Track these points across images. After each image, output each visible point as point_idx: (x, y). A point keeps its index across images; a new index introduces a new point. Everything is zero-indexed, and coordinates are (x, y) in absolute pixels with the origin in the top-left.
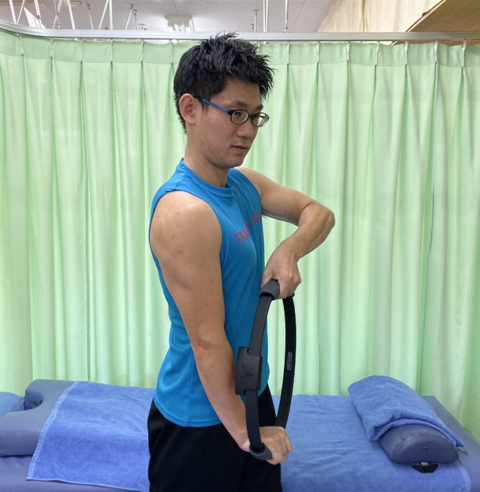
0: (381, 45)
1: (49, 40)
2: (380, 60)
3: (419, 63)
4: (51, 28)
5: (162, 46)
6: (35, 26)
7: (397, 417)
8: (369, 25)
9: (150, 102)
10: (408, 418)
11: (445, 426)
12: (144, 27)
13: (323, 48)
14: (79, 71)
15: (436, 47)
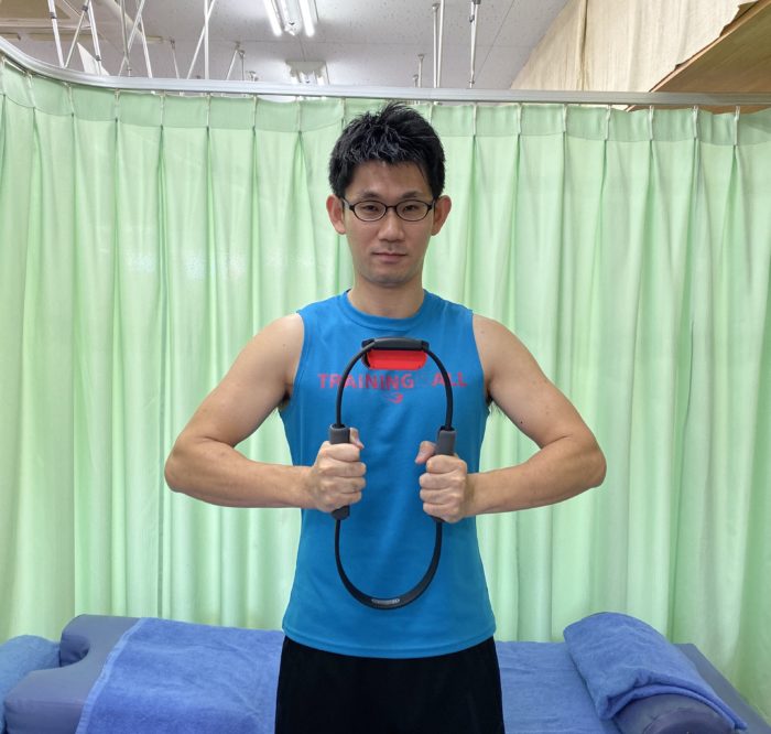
0: (613, 110)
1: (113, 92)
2: (613, 133)
3: (670, 137)
4: (116, 74)
5: (285, 105)
6: (93, 72)
7: (643, 682)
8: (591, 80)
9: (266, 188)
10: (660, 684)
11: (715, 696)
12: (254, 76)
13: (527, 112)
14: (158, 140)
15: (695, 114)
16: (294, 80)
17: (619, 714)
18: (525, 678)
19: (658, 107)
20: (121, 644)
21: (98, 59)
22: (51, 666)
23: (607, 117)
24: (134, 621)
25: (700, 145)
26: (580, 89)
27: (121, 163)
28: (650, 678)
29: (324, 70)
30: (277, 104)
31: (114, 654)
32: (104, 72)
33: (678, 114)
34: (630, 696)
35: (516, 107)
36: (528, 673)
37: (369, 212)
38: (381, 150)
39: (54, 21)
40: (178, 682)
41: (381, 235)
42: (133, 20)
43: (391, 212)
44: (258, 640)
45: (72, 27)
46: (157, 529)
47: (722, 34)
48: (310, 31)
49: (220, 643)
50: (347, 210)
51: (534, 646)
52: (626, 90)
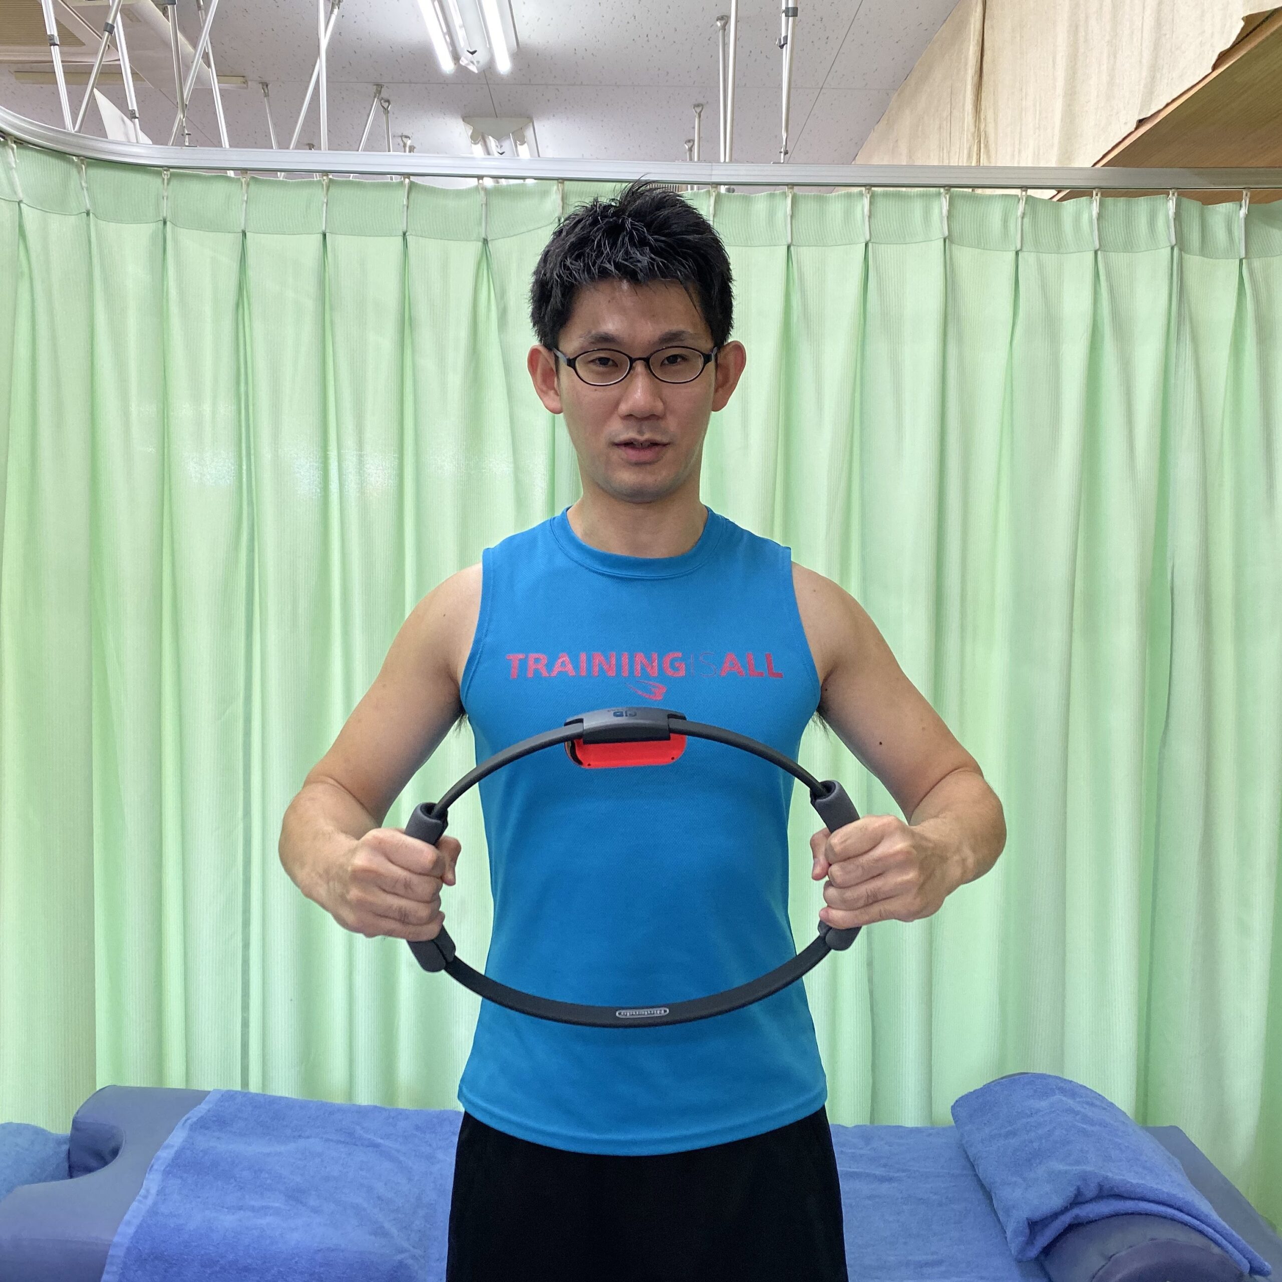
0: (1029, 198)
1: (159, 174)
2: (1029, 237)
3: (1129, 246)
4: (165, 143)
5: (459, 194)
6: (122, 138)
7: (1090, 1193)
8: (992, 146)
9: (426, 337)
10: (1119, 1196)
11: (1215, 1216)
12: (409, 142)
13: (881, 204)
14: (237, 256)
15: (1171, 205)
16: (478, 149)
17: (1047, 1251)
18: (885, 1188)
19: (1107, 192)
20: (177, 1138)
21: (132, 116)
22: (54, 1178)
23: (1020, 212)
24: (200, 1096)
25: (1181, 259)
26: (974, 164)
27: (173, 293)
28: (1101, 1187)
29: (529, 133)
30: (445, 193)
31: (165, 1155)
32: (144, 138)
33: (1142, 205)
34: (1066, 1219)
35: (861, 194)
36: (890, 1180)
37: (601, 369)
38: (620, 259)
39: (56, 51)
40: (277, 1202)
41: (624, 408)
42: (195, 46)
43: (640, 367)
44: (417, 1128)
45: (88, 60)
46: (239, 938)
47: (1215, 67)
48: (504, 66)
49: (351, 1134)
50: (564, 369)
51: (900, 1132)
52: (1053, 164)
